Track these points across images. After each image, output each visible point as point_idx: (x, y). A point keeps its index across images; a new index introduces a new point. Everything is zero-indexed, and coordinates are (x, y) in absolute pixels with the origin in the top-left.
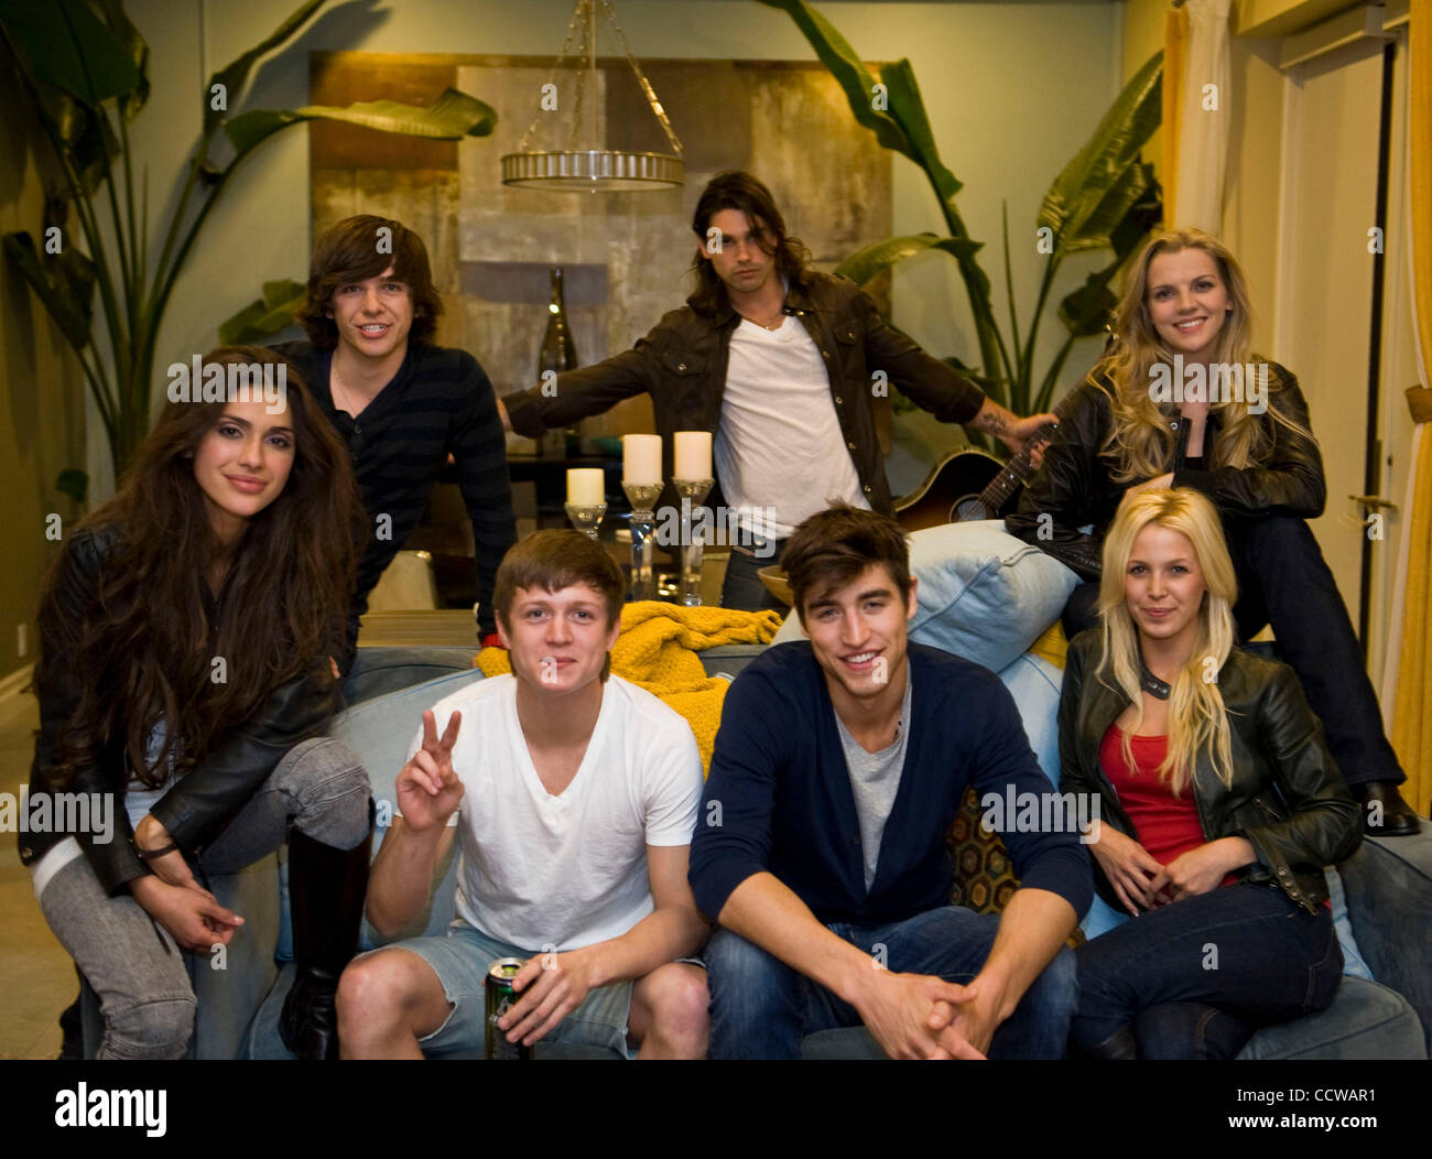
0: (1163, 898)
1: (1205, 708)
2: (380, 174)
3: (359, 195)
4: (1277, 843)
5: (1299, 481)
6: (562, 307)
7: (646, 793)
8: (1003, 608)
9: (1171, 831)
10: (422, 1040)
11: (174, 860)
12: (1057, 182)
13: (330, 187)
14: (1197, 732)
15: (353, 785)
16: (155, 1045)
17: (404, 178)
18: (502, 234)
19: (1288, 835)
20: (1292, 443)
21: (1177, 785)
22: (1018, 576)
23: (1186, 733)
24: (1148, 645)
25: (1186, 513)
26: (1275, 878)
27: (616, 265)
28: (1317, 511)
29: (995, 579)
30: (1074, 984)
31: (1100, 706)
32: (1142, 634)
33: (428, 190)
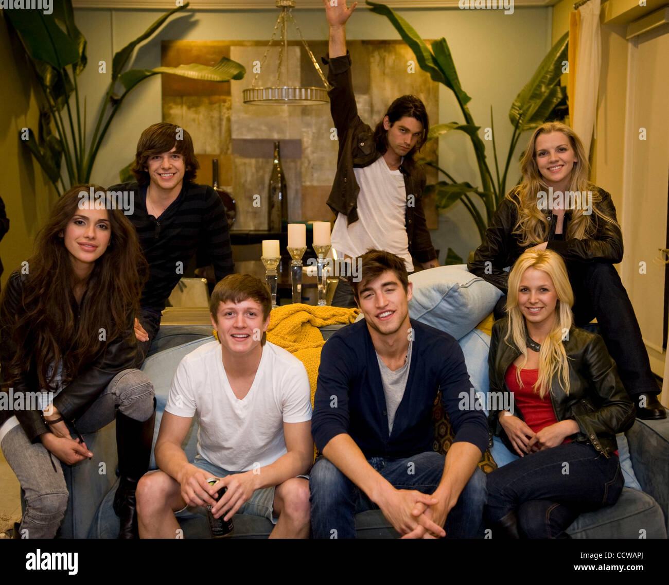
0: (535, 449)
1: (557, 355)
2: (194, 98)
3: (185, 108)
4: (591, 423)
5: (610, 246)
6: (279, 161)
7: (282, 398)
8: (461, 308)
9: (540, 416)
10: (177, 512)
11: (61, 425)
12: (519, 96)
13: (171, 104)
14: (553, 368)
15: (145, 391)
16: (48, 514)
17: (206, 100)
18: (251, 126)
19: (597, 420)
20: (607, 227)
21: (542, 393)
22: (469, 292)
23: (547, 368)
24: (530, 326)
25: (548, 262)
26: (589, 440)
27: (305, 139)
28: (619, 260)
29: (456, 294)
30: (484, 490)
31: (506, 355)
32: (527, 321)
33: (217, 105)
